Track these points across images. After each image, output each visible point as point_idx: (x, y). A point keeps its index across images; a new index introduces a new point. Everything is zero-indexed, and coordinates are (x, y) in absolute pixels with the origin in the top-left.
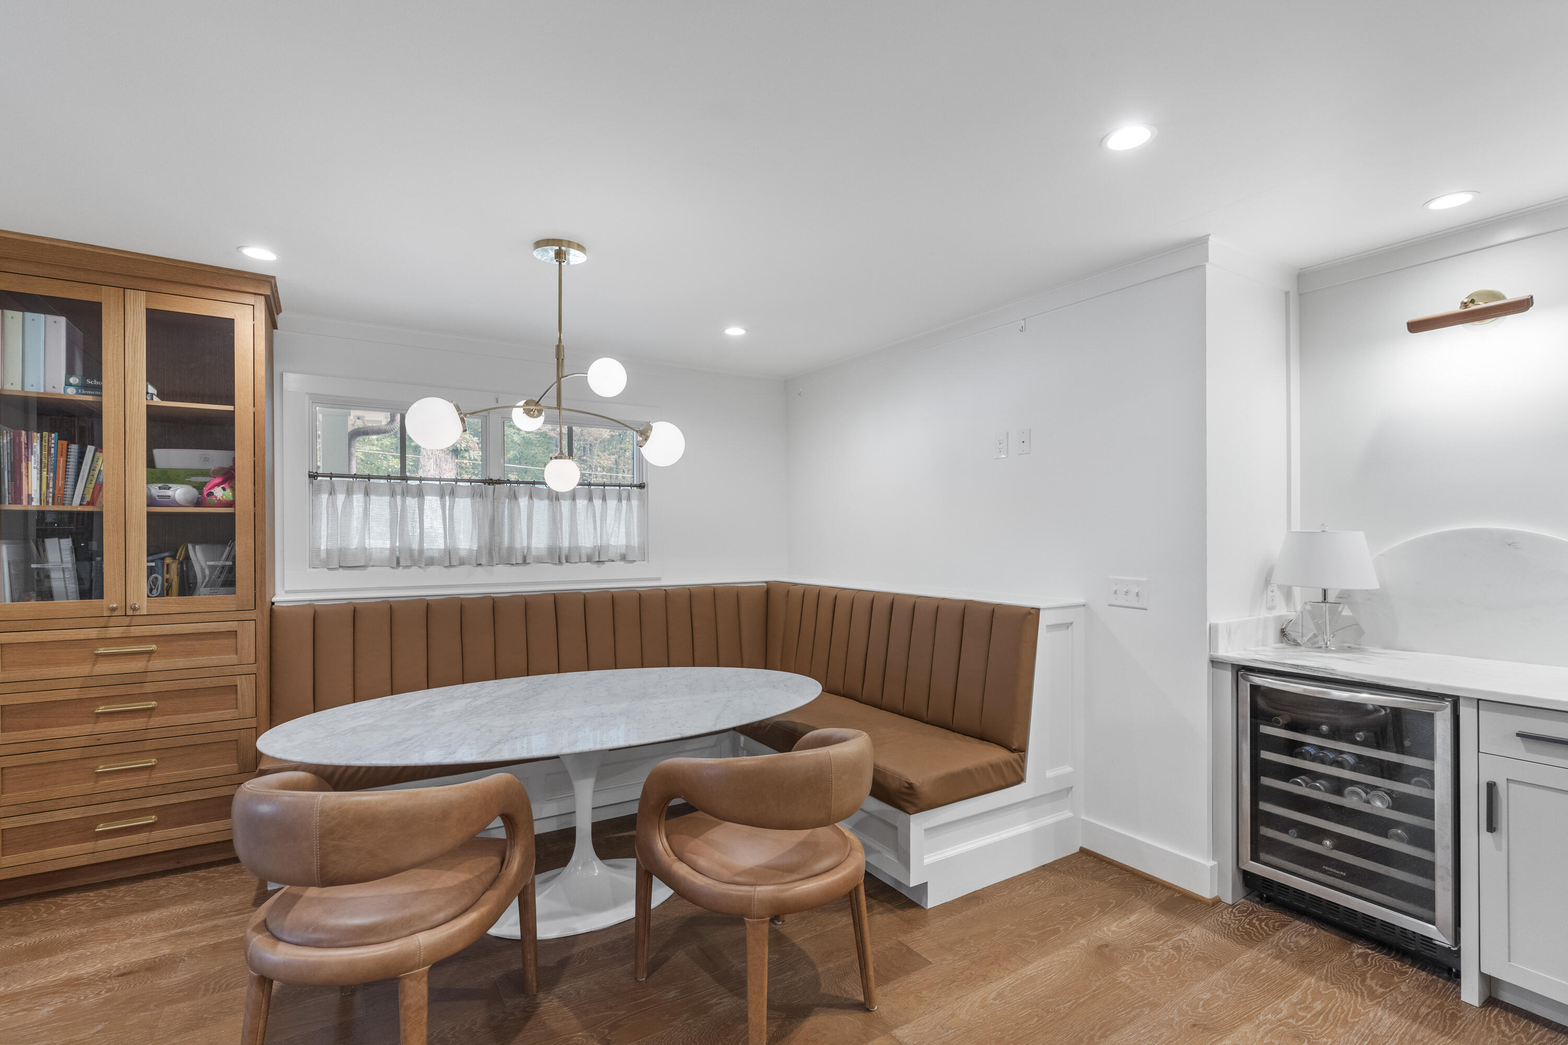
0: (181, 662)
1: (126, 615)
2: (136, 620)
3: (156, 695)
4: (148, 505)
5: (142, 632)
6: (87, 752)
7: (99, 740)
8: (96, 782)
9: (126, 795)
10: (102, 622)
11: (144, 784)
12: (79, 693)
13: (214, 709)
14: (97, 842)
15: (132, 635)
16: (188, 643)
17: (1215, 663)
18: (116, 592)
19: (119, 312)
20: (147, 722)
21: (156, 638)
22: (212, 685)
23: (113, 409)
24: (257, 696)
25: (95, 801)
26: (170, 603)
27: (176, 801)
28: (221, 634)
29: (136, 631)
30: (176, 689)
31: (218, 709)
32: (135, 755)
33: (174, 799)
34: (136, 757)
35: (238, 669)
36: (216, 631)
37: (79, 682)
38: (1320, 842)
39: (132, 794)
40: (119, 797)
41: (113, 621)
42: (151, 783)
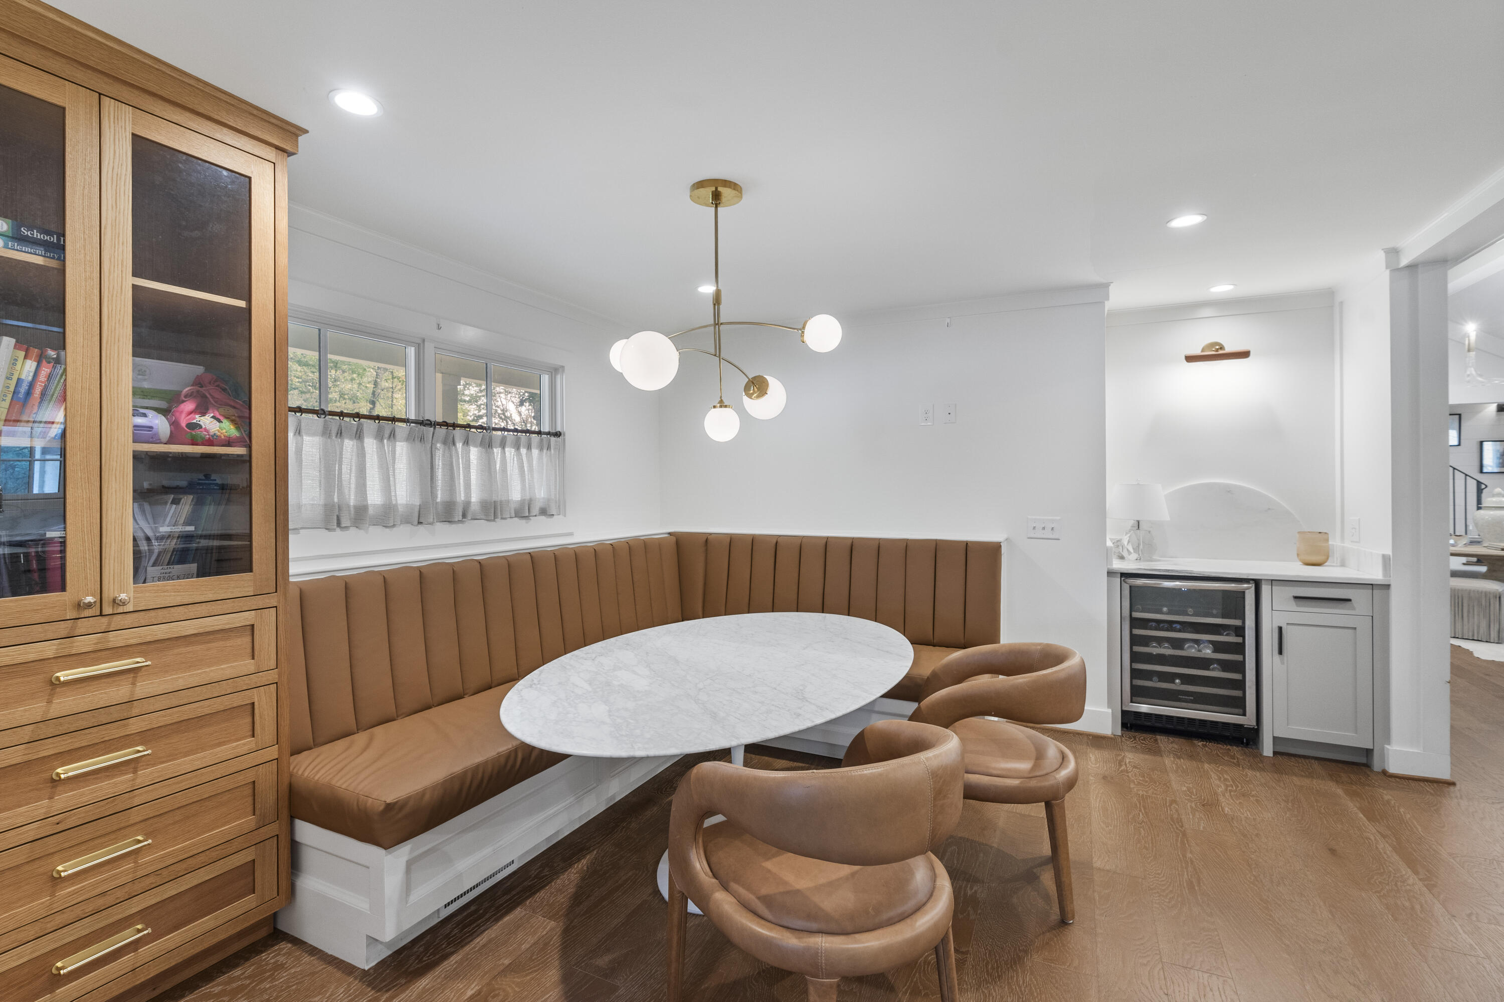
0: (181, 679)
1: (101, 615)
2: (118, 621)
3: (144, 737)
4: (134, 441)
5: (127, 639)
6: (39, 849)
7: (58, 824)
8: (52, 895)
9: (100, 902)
10: (62, 629)
11: (129, 878)
12: (26, 752)
13: (224, 742)
14: (54, 994)
15: (111, 645)
16: (189, 649)
17: (1110, 573)
18: (86, 578)
19: (92, 130)
20: (133, 780)
21: (144, 647)
22: (222, 708)
23: (83, 284)
24: (279, 713)
25: (50, 926)
26: (167, 591)
27: (174, 892)
28: (232, 631)
29: (116, 639)
30: (174, 721)
31: (229, 742)
32: (112, 836)
33: (171, 890)
34: (114, 839)
35: (255, 680)
36: (227, 627)
37: (26, 734)
38: (1173, 682)
39: (109, 900)
40: (91, 909)
41: (83, 626)
42: (140, 873)
